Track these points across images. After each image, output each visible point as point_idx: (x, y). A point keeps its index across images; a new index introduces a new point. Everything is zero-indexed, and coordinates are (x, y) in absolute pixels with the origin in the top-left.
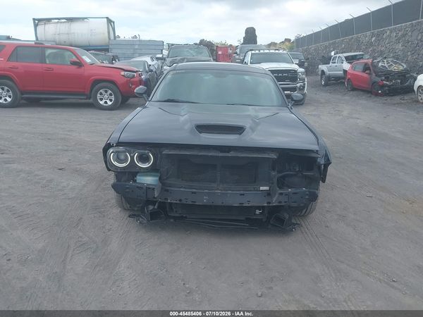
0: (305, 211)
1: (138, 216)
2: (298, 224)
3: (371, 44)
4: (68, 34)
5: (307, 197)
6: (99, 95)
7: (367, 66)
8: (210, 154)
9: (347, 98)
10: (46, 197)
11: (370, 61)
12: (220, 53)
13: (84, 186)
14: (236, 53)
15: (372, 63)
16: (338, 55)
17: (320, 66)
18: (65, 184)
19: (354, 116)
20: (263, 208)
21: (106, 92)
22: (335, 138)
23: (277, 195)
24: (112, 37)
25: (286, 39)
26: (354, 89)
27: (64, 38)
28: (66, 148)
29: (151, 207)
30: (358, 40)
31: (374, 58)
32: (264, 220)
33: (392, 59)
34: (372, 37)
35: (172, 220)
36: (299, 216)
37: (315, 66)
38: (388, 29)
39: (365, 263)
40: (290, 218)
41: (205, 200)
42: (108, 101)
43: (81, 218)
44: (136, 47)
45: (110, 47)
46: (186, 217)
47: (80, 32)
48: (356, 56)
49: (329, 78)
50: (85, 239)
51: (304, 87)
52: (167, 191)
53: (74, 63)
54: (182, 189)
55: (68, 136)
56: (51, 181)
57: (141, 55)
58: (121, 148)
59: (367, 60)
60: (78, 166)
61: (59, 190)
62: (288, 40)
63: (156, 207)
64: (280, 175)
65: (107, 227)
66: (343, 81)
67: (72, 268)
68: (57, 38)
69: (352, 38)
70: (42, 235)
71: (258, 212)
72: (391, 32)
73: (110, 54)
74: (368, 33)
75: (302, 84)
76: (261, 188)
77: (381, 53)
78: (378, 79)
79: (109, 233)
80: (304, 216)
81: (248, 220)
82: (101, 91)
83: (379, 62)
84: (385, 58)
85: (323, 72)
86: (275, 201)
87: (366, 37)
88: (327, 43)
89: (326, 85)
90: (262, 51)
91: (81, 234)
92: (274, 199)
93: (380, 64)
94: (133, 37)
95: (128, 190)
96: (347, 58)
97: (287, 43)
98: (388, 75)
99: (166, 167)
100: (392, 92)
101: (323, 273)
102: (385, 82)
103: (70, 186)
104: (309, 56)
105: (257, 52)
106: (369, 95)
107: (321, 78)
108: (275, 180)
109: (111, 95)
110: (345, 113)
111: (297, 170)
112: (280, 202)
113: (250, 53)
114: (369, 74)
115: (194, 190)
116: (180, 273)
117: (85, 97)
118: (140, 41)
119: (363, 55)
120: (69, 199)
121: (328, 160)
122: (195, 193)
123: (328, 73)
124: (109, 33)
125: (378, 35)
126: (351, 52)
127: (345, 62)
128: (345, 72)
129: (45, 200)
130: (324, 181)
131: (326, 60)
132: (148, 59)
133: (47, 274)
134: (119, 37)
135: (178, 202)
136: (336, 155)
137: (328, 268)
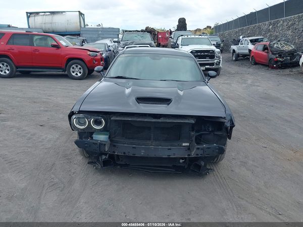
0: (216, 159)
1: (95, 163)
2: (211, 169)
3: (269, 31)
4: (51, 23)
5: (217, 151)
6: (71, 69)
7: (266, 47)
8: (146, 120)
9: (251, 70)
10: (29, 147)
11: (268, 43)
12: (160, 36)
13: (58, 138)
14: (171, 38)
15: (270, 44)
16: (245, 39)
17: (232, 47)
18: (44, 137)
19: (256, 84)
20: (185, 158)
21: (77, 66)
22: (242, 101)
23: (195, 150)
24: (83, 26)
25: (208, 27)
26: (256, 64)
27: (48, 27)
28: (46, 109)
29: (104, 157)
30: (259, 28)
31: (271, 41)
32: (186, 167)
33: (283, 42)
34: (270, 25)
35: (119, 167)
36: (213, 162)
37: (228, 46)
38: (281, 20)
39: (259, 200)
40: (205, 165)
41: (142, 153)
42: (78, 73)
43: (54, 164)
44: (100, 32)
45: (81, 32)
46: (129, 164)
47: (60, 22)
48: (258, 39)
49: (238, 55)
50: (56, 180)
51: (219, 63)
52: (115, 146)
53: (54, 46)
54: (125, 145)
55: (48, 100)
56: (34, 134)
57: (103, 38)
58: (81, 115)
59: (266, 42)
60: (54, 124)
61: (40, 142)
62: (209, 27)
63: (107, 157)
64: (197, 134)
65: (73, 171)
66: (249, 57)
67: (44, 204)
68: (43, 26)
69: (255, 26)
70: (25, 177)
71: (181, 161)
72: (284, 22)
73: (81, 38)
74: (267, 23)
75: (218, 60)
76: (184, 144)
77: (276, 37)
78: (274, 57)
79: (73, 176)
80: (216, 163)
81: (174, 167)
82: (73, 66)
83: (274, 44)
84: (279, 41)
85: (234, 51)
86: (193, 154)
87: (265, 25)
88: (237, 30)
89: (236, 60)
90: (189, 36)
91: (53, 176)
92: (193, 153)
93: (275, 45)
94: (98, 26)
95: (86, 145)
96: (252, 41)
97: (208, 29)
98: (281, 54)
99: (114, 129)
100: (284, 66)
101: (228, 207)
102: (278, 59)
103: (47, 139)
104: (224, 39)
105: (186, 37)
106: (267, 68)
107: (233, 55)
108: (194, 139)
109: (80, 69)
110: (249, 82)
111: (211, 130)
112: (198, 155)
113: (181, 37)
114: (267, 53)
115: (134, 146)
116: (123, 207)
117: (62, 70)
118: (102, 28)
119: (263, 38)
120: (46, 149)
121: (233, 123)
122: (135, 148)
123: (237, 51)
124: (80, 22)
125: (274, 24)
126: (254, 36)
127: (250, 43)
128: (250, 51)
129: (29, 150)
130: (230, 139)
131: (237, 42)
132: (108, 42)
133: (26, 208)
134: (88, 25)
135: (123, 154)
136: (241, 114)
137: (232, 204)
